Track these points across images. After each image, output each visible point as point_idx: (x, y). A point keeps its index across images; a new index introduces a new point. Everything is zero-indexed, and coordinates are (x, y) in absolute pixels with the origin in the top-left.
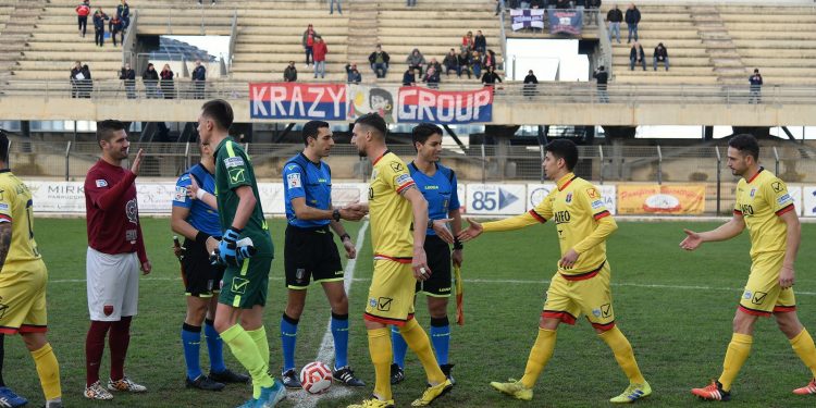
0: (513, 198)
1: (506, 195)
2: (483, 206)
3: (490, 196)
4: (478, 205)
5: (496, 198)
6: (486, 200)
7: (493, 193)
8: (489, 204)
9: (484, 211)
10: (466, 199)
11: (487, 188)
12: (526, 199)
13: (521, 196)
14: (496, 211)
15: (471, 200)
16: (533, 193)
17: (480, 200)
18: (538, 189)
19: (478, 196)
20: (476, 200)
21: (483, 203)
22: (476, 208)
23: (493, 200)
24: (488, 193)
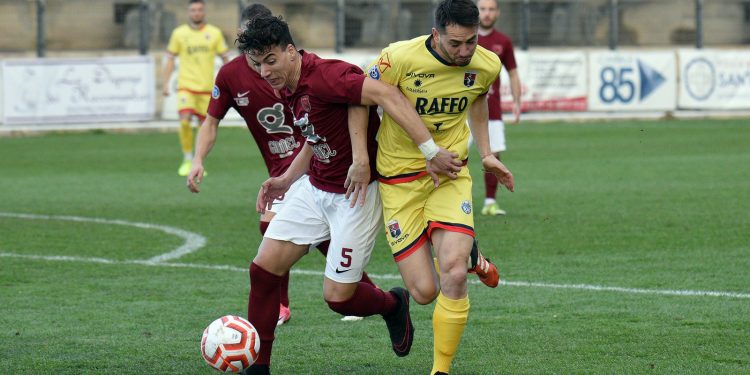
0: (659, 78)
1: (649, 74)
2: (617, 96)
3: (627, 76)
4: (609, 93)
5: (635, 77)
6: (622, 83)
7: (629, 70)
8: (625, 91)
9: (617, 105)
10: (588, 81)
11: (619, 60)
12: (678, 80)
13: (669, 74)
14: (635, 104)
15: (596, 84)
16: (688, 67)
17: (611, 84)
18: (694, 61)
19: (609, 77)
20: (605, 84)
21: (615, 89)
22: (604, 99)
23: (630, 84)
24: (623, 71)
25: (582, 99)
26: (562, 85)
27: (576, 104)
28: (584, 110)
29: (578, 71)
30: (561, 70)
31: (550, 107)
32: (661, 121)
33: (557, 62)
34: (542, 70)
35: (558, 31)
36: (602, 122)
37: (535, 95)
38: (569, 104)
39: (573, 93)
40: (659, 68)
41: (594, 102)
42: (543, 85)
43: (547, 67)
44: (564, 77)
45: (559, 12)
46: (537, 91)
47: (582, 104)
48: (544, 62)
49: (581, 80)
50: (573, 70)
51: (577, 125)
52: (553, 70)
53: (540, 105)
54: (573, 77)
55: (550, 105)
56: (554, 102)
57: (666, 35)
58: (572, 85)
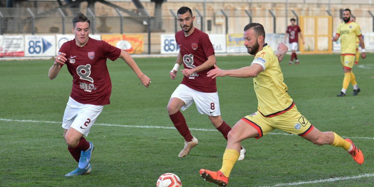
0: (49, 45)
1: (46, 43)
2: (35, 51)
3: (38, 44)
4: (32, 50)
5: (41, 44)
6: (36, 46)
7: (39, 42)
8: (37, 49)
9: (35, 54)
10: (24, 46)
11: (35, 38)
12: (56, 45)
13: (53, 43)
14: (41, 54)
15: (27, 47)
16: (60, 41)
17: (33, 47)
18: (62, 39)
19: (32, 44)
20: (31, 47)
21: (34, 48)
22: (30, 53)
23: (39, 46)
24: (37, 42)
25: (22, 52)
26: (15, 47)
27: (20, 54)
28: (23, 56)
29: (21, 42)
30: (15, 42)
31: (11, 55)
32: (50, 60)
33: (13, 39)
34: (8, 42)
35: (9, 28)
36: (29, 60)
37: (5, 51)
38: (18, 54)
39: (19, 50)
40: (50, 41)
41: (27, 53)
42: (9, 47)
43: (10, 41)
44: (16, 44)
45: (10, 21)
46: (6, 49)
47: (22, 54)
48: (9, 39)
49: (22, 45)
50: (19, 42)
51: (21, 61)
52: (12, 42)
53: (7, 54)
54: (19, 44)
55: (11, 54)
56: (12, 53)
57: (48, 30)
58: (19, 47)
